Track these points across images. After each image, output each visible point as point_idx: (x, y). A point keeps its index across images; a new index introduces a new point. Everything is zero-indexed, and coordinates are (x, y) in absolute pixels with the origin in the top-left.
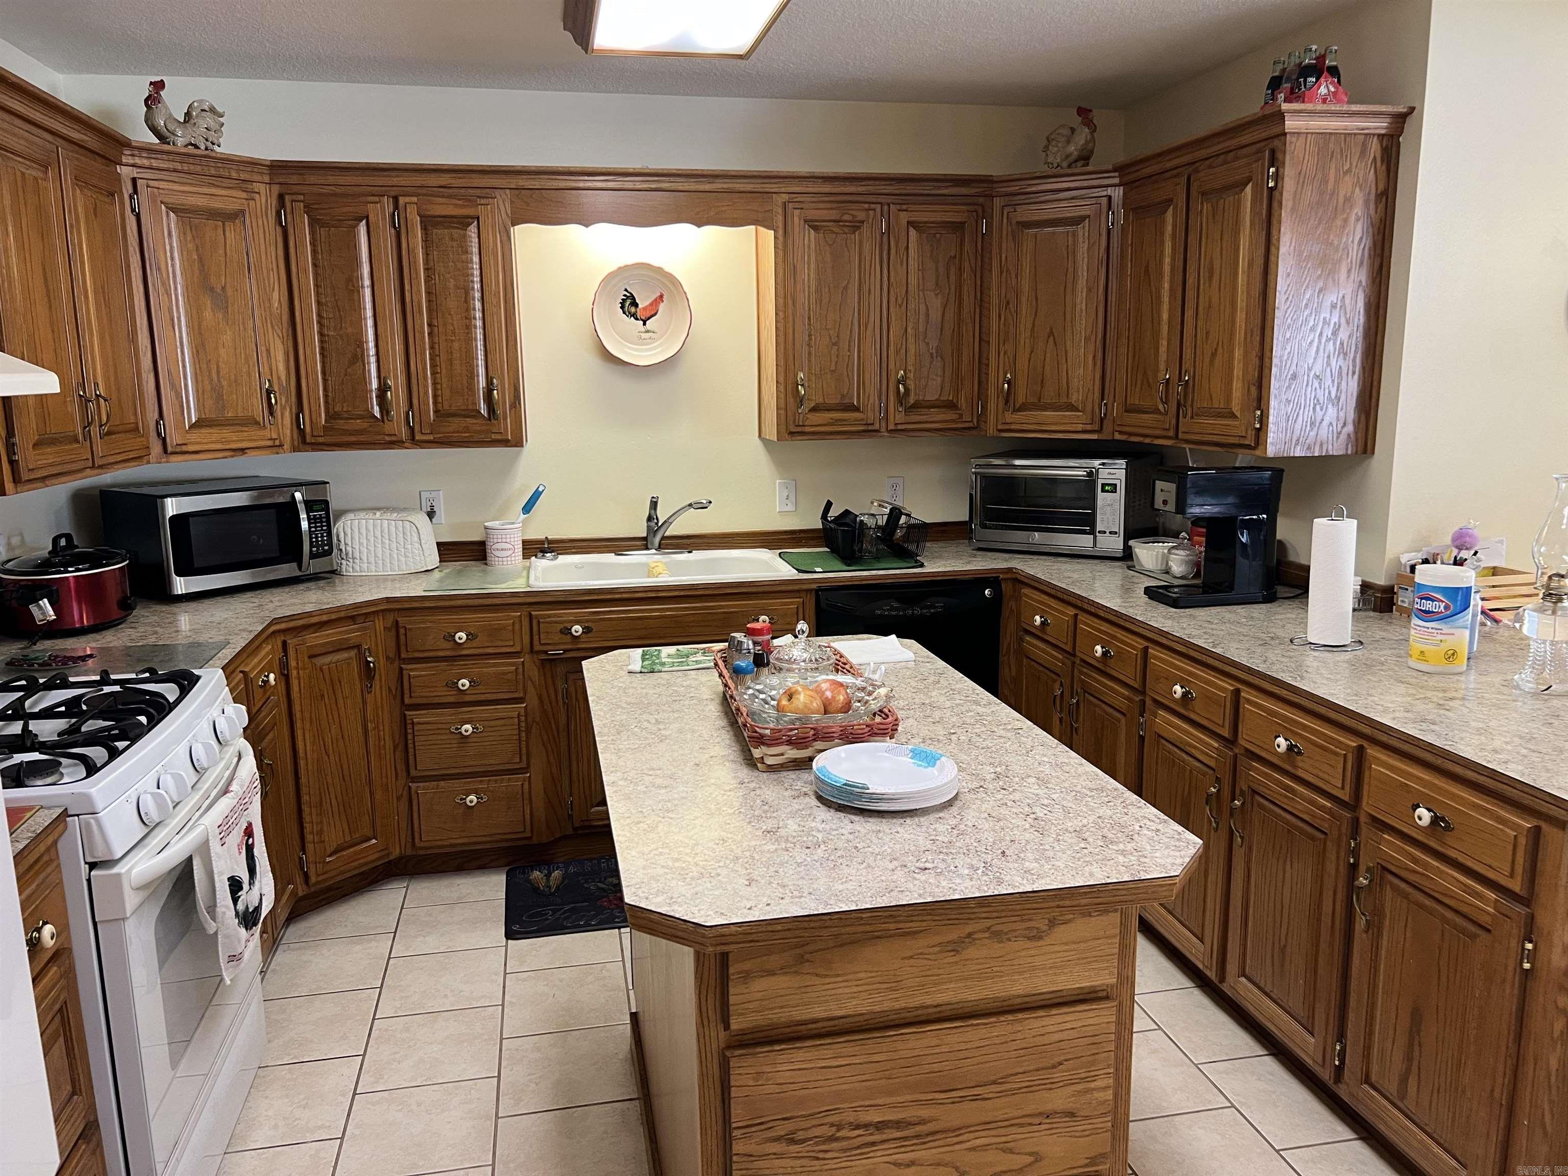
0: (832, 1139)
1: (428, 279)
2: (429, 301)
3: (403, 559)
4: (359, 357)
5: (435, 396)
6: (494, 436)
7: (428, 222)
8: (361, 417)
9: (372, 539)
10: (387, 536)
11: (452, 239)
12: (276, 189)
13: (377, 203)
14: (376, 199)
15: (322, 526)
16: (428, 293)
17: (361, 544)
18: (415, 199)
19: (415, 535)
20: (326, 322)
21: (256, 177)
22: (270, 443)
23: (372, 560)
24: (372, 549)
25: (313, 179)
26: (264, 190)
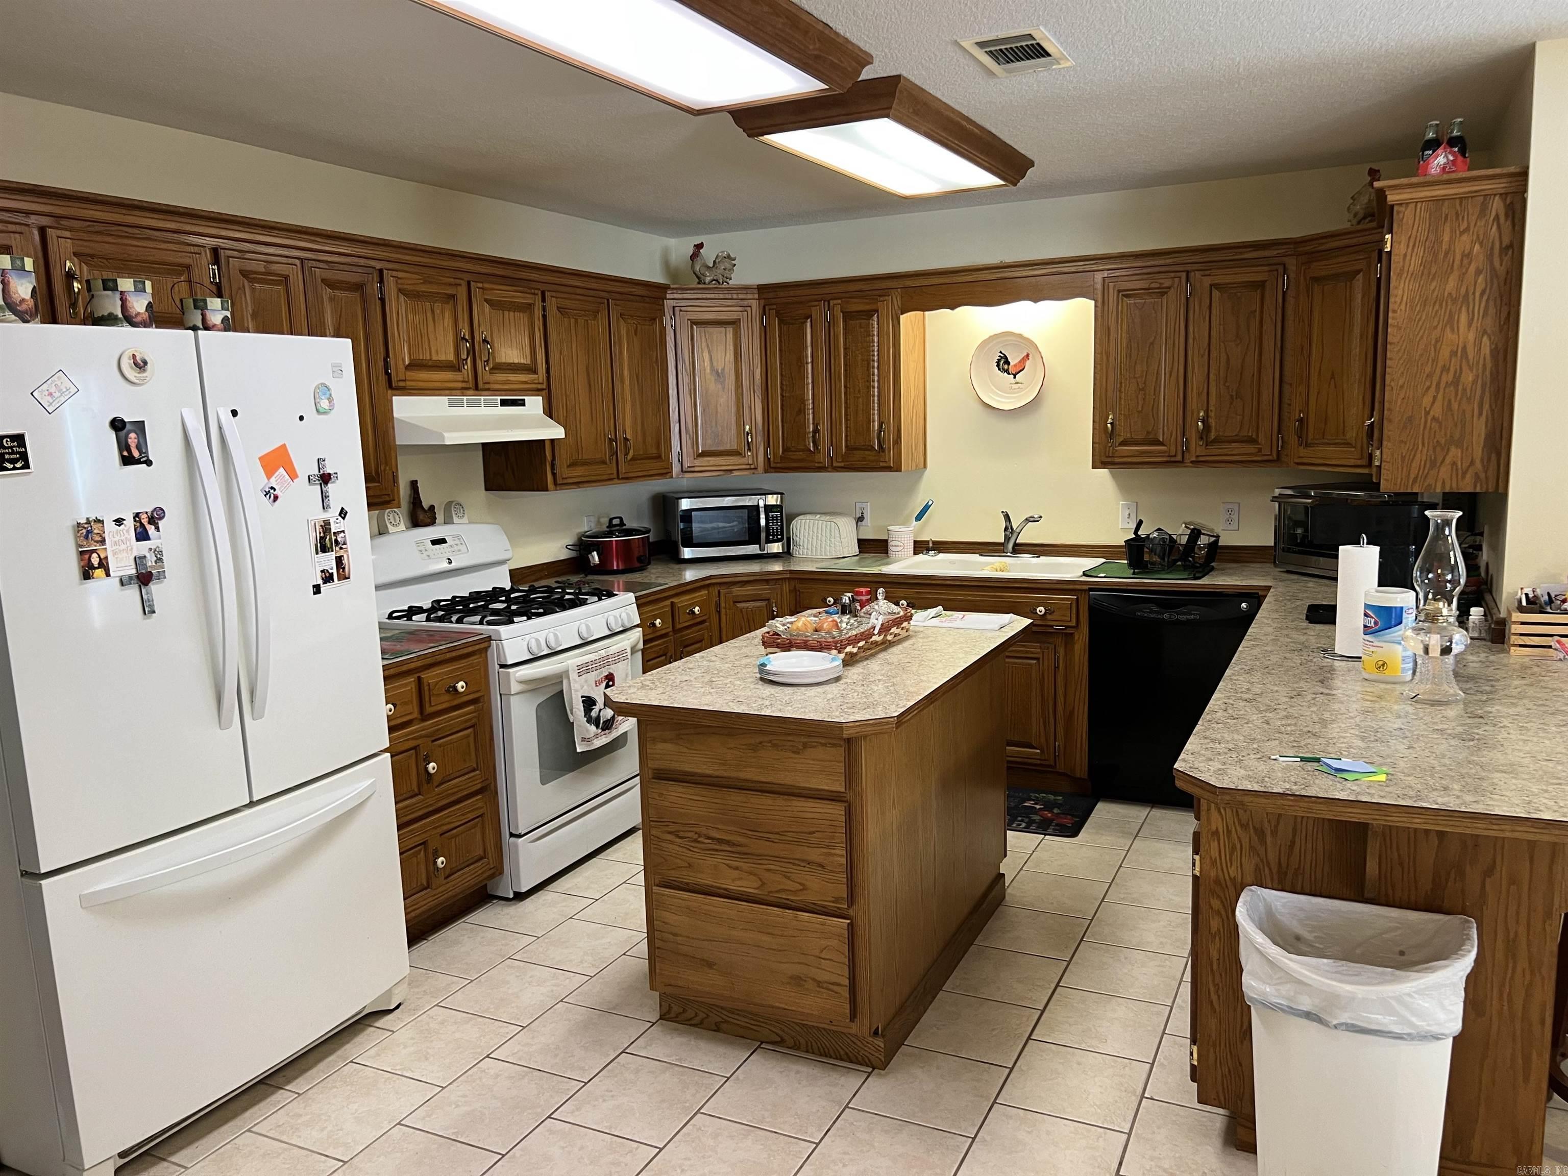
0: (696, 841)
1: (846, 354)
2: (846, 370)
3: (828, 548)
4: (802, 411)
5: (846, 436)
6: (881, 464)
7: (848, 316)
8: (803, 451)
9: (811, 533)
10: (820, 532)
11: (861, 327)
12: (762, 302)
13: (817, 306)
14: (816, 303)
15: (777, 522)
16: (845, 365)
17: (804, 536)
18: (839, 301)
19: (837, 532)
20: (785, 388)
21: (749, 296)
22: (748, 467)
23: (810, 547)
24: (810, 540)
25: (782, 294)
26: (754, 304)
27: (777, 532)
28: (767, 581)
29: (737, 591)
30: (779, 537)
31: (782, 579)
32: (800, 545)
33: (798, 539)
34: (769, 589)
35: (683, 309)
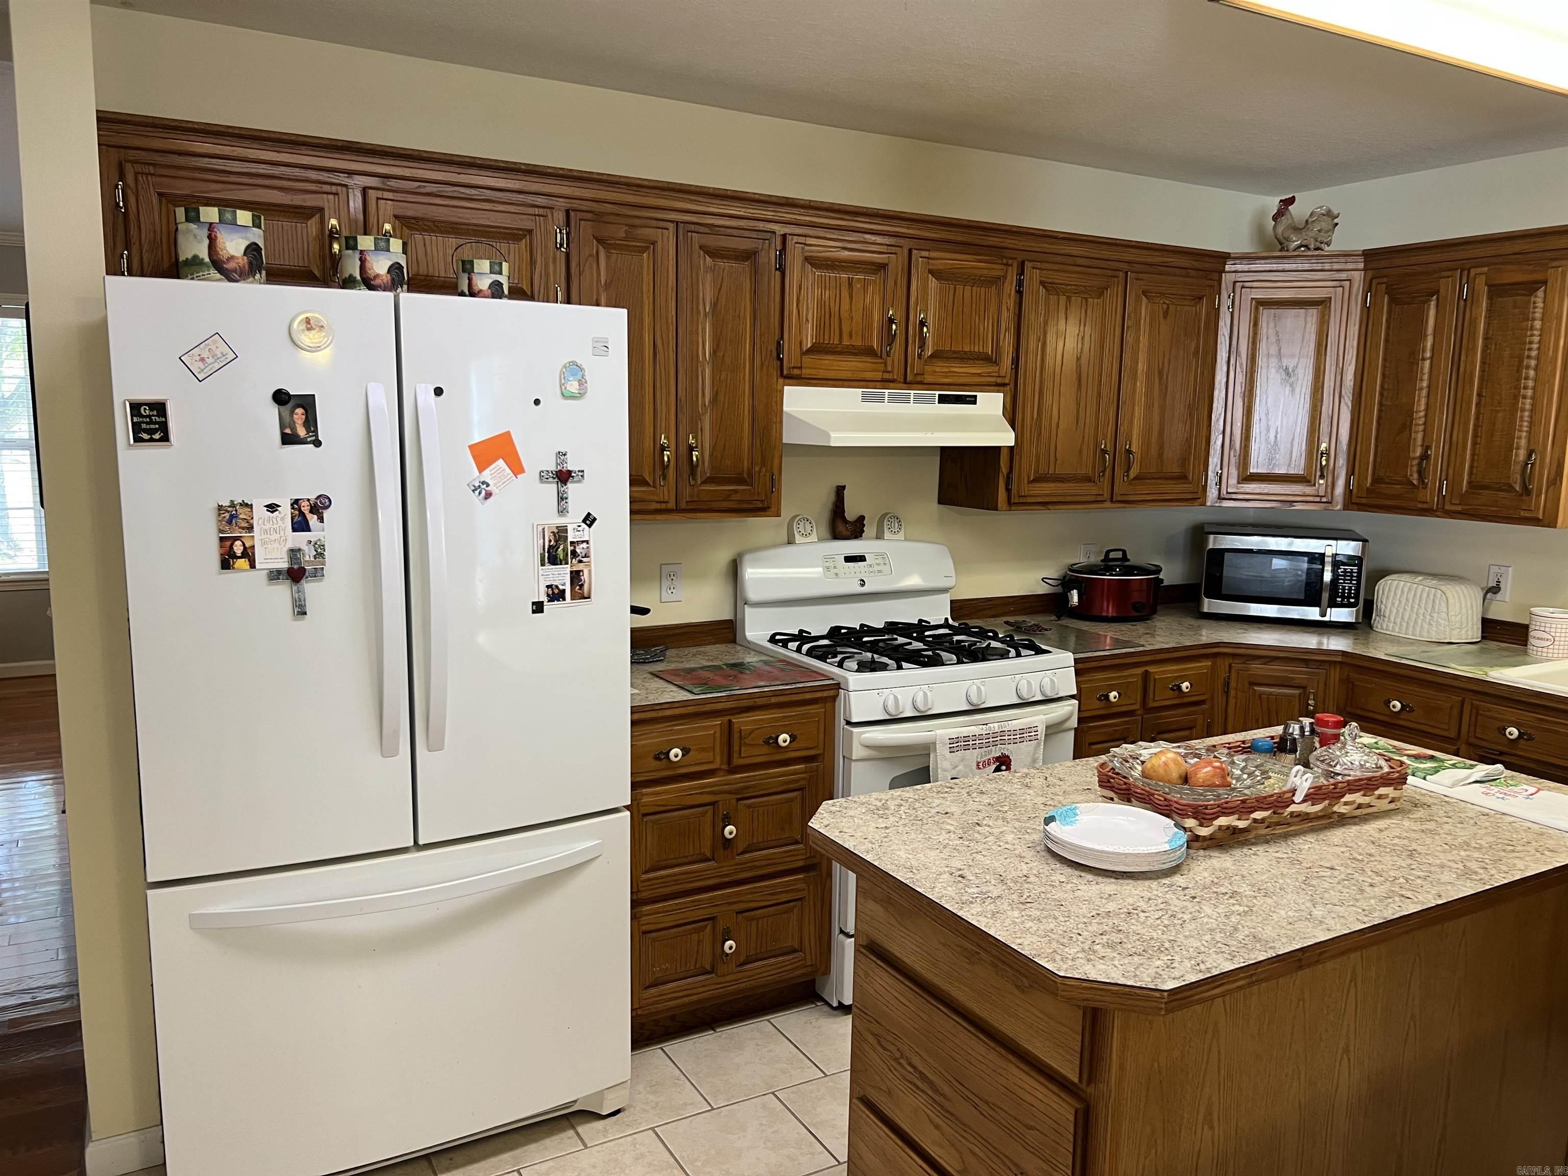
1: (1486, 347)
2: (1482, 371)
3: (1426, 626)
4: (1407, 426)
5: (1471, 467)
6: (1522, 513)
7: (1496, 291)
8: (1399, 483)
9: (1404, 601)
10: (1417, 602)
11: (1515, 307)
12: (1370, 273)
13: (1449, 277)
14: (1449, 273)
15: (1351, 580)
16: (1483, 363)
17: (1393, 604)
18: (1485, 269)
19: (1444, 605)
20: (1385, 393)
21: (1350, 266)
22: (1318, 499)
23: (1398, 620)
24: (1401, 610)
25: (1398, 262)
26: (1358, 276)
27: (1350, 593)
28: (1306, 662)
29: (1257, 668)
30: (1352, 600)
31: (1330, 662)
32: (1384, 616)
33: (1383, 607)
34: (1306, 673)
35: (1247, 284)
